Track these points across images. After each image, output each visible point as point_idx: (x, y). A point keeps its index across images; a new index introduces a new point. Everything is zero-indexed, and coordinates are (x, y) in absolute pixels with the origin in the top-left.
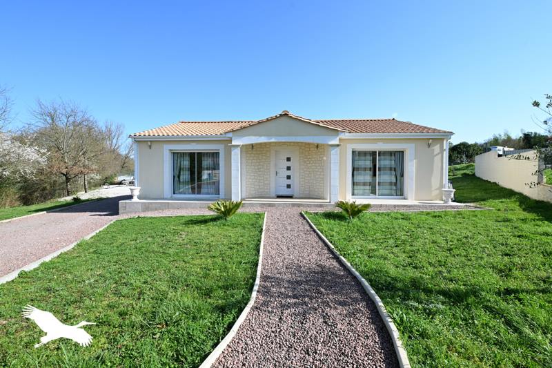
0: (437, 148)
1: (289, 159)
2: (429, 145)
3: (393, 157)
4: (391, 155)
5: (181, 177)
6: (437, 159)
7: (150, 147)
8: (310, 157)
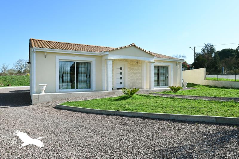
0: (178, 66)
1: (121, 69)
2: (177, 64)
3: (165, 69)
4: (164, 68)
5: (64, 78)
6: (179, 70)
7: (45, 56)
8: (133, 67)
